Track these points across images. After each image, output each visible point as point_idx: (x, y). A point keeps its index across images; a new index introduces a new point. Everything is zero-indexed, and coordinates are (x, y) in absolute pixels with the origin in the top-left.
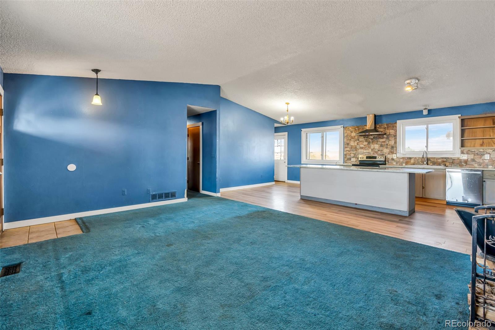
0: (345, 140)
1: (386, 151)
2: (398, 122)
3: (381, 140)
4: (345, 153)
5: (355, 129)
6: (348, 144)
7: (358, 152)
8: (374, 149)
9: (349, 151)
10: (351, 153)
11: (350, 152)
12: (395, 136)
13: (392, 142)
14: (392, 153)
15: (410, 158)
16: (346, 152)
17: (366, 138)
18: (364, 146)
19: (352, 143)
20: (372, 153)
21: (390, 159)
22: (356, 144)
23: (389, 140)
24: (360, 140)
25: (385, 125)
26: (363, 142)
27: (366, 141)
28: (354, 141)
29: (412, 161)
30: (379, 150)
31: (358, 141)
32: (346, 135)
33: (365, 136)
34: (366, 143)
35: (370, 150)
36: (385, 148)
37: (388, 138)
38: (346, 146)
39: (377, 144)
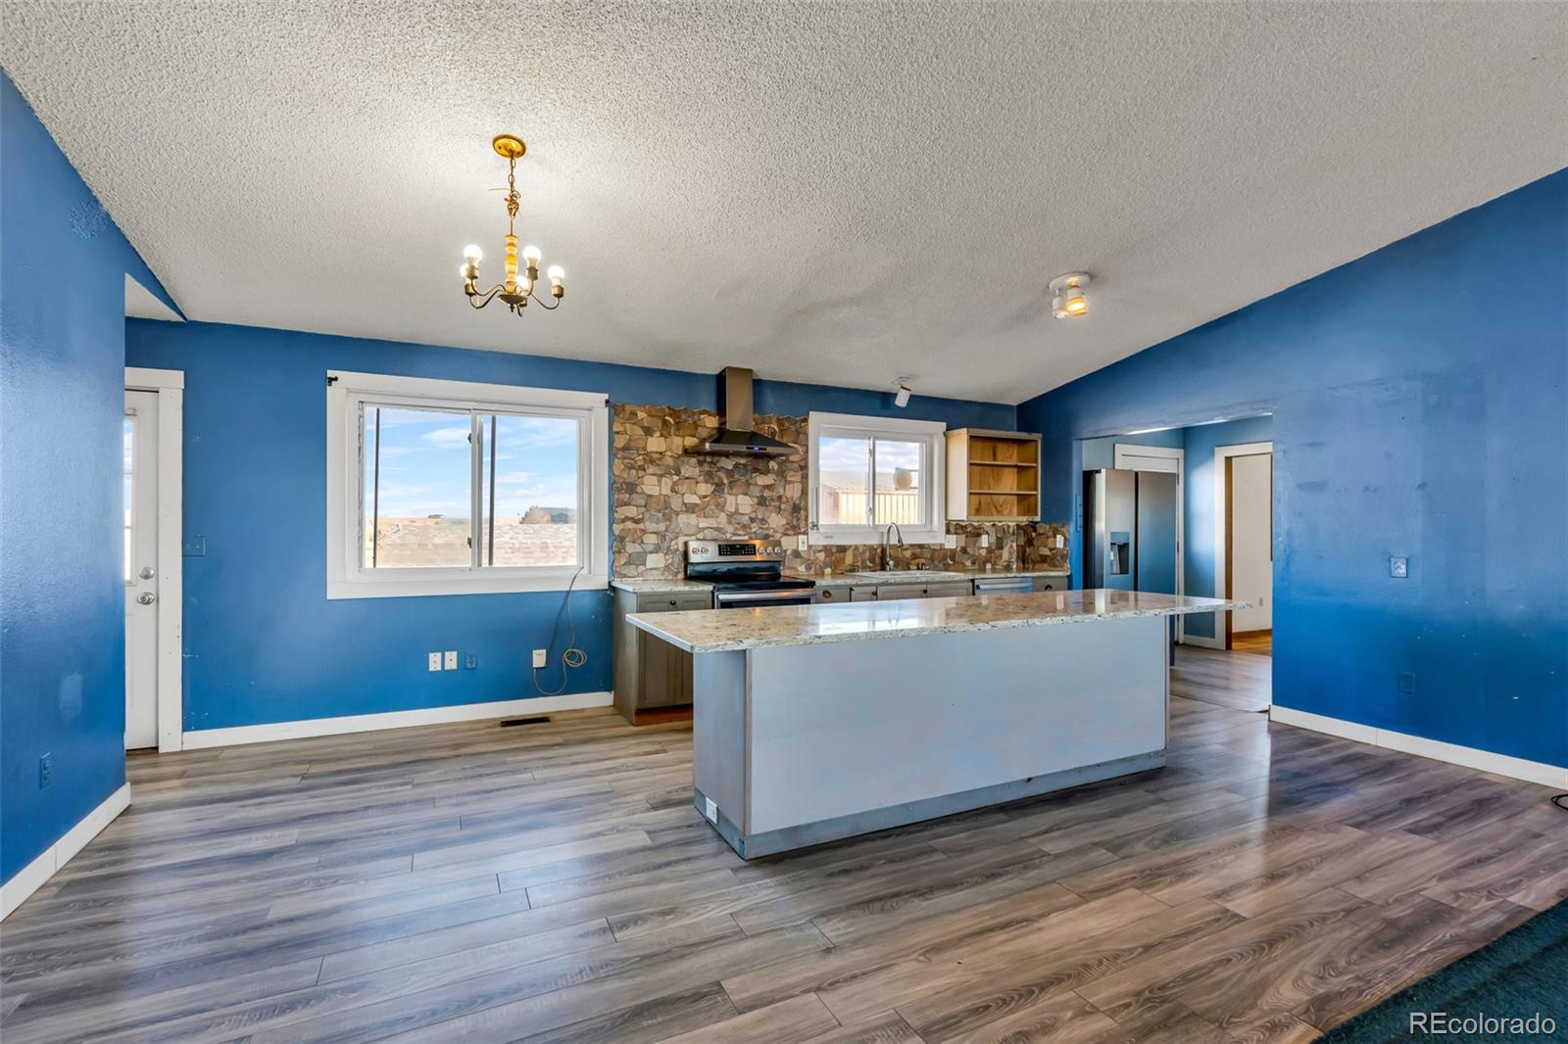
0: (618, 466)
1: (776, 521)
2: (813, 416)
3: (762, 480)
4: (617, 529)
5: (665, 423)
6: (631, 488)
7: (677, 526)
8: (737, 512)
9: (636, 521)
10: (644, 532)
11: (641, 526)
12: (804, 468)
13: (793, 492)
14: (794, 529)
15: (842, 549)
16: (621, 526)
17: (706, 468)
18: (698, 501)
19: (650, 485)
20: (730, 529)
21: (788, 553)
22: (666, 491)
23: (787, 482)
24: (686, 471)
25: (774, 420)
26: (697, 483)
27: (709, 477)
28: (660, 476)
29: (849, 559)
30: (752, 520)
31: (675, 478)
32: (620, 442)
33: (701, 458)
34: (705, 488)
35: (723, 518)
36: (771, 512)
37: (781, 474)
38: (621, 496)
39: (746, 494)
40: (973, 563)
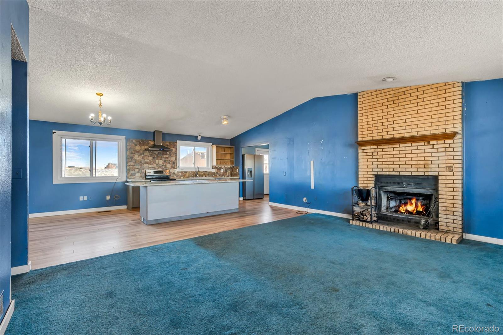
0: (128, 153)
1: (169, 166)
2: (178, 141)
3: (165, 156)
4: (128, 167)
5: (140, 143)
6: (132, 158)
7: (143, 167)
8: (159, 164)
9: (133, 166)
10: (135, 168)
11: (134, 167)
12: (176, 153)
13: (173, 159)
14: (173, 167)
15: (186, 172)
16: (129, 167)
17: (151, 153)
18: (149, 161)
19: (136, 157)
20: (157, 168)
21: (172, 173)
22: (140, 159)
23: (171, 157)
24: (146, 154)
25: (168, 142)
26: (148, 157)
27: (151, 155)
28: (139, 155)
29: (187, 175)
30: (163, 166)
31: (143, 156)
32: (128, 147)
33: (150, 151)
34: (150, 158)
35: (155, 165)
36: (167, 164)
37: (170, 155)
38: (129, 160)
39: (161, 160)
40: (219, 176)
